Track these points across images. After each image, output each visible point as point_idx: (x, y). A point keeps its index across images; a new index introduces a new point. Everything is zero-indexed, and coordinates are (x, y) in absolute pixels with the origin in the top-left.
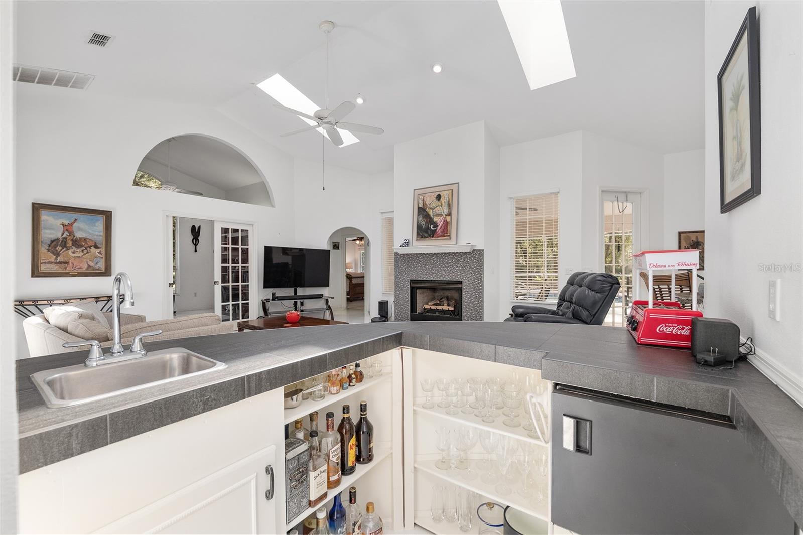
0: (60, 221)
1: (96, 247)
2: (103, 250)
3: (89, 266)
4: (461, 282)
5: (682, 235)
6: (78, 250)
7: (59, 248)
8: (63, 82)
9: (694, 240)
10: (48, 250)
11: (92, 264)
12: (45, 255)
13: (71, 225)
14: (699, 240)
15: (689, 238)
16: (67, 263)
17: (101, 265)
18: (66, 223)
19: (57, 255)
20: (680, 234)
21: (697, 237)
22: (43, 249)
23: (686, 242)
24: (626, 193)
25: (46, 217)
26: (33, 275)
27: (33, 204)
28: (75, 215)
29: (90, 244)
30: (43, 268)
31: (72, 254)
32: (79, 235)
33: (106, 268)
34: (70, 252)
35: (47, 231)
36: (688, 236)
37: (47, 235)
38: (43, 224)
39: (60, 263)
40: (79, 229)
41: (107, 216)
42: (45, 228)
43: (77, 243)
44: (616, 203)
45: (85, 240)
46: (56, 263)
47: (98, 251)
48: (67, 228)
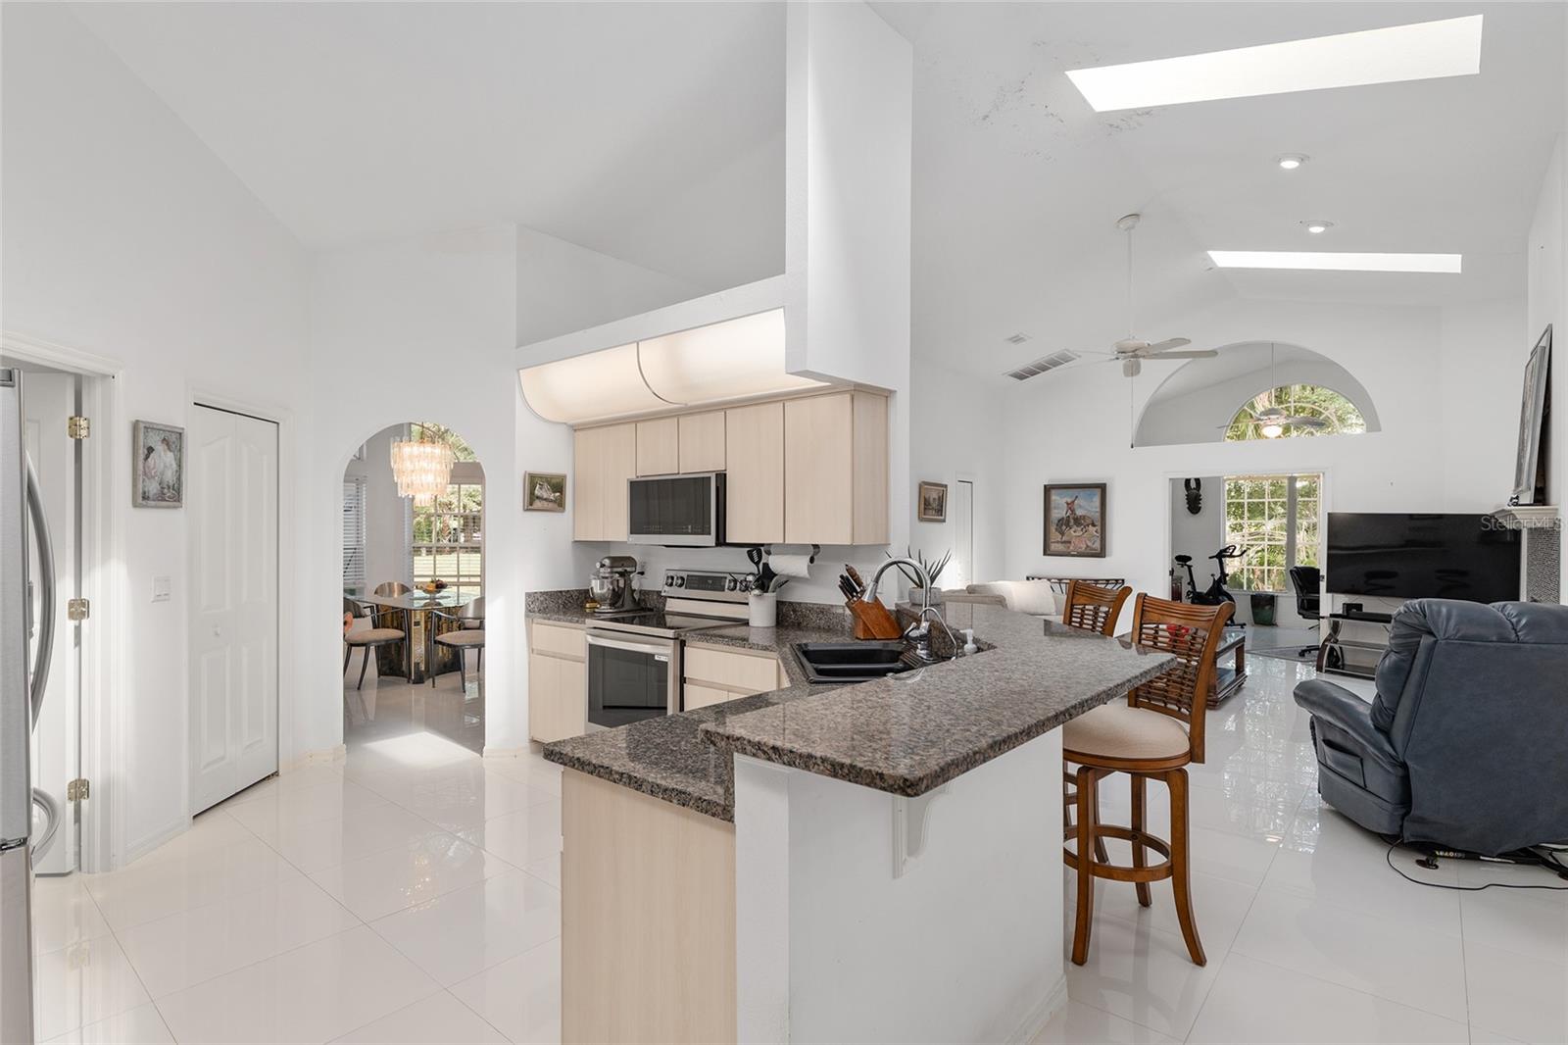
0: (1065, 500)
1: (1094, 525)
2: (1098, 528)
3: (1087, 546)
6: (1079, 529)
7: (1064, 527)
8: (1054, 363)
10: (1056, 530)
11: (1089, 544)
12: (1055, 536)
13: (1073, 502)
16: (1070, 542)
17: (1097, 545)
18: (1069, 501)
19: (1063, 534)
22: (1053, 529)
25: (1055, 497)
26: (1045, 554)
27: (1045, 486)
28: (1075, 492)
29: (1088, 521)
30: (1053, 547)
31: (1074, 532)
32: (1079, 512)
33: (1101, 549)
34: (1072, 531)
35: (1056, 511)
37: (1058, 513)
38: (1053, 505)
39: (1065, 542)
40: (1080, 506)
41: (1102, 488)
42: (1055, 508)
43: (1078, 521)
45: (1084, 517)
46: (1062, 543)
47: (1095, 529)
48: (1070, 506)
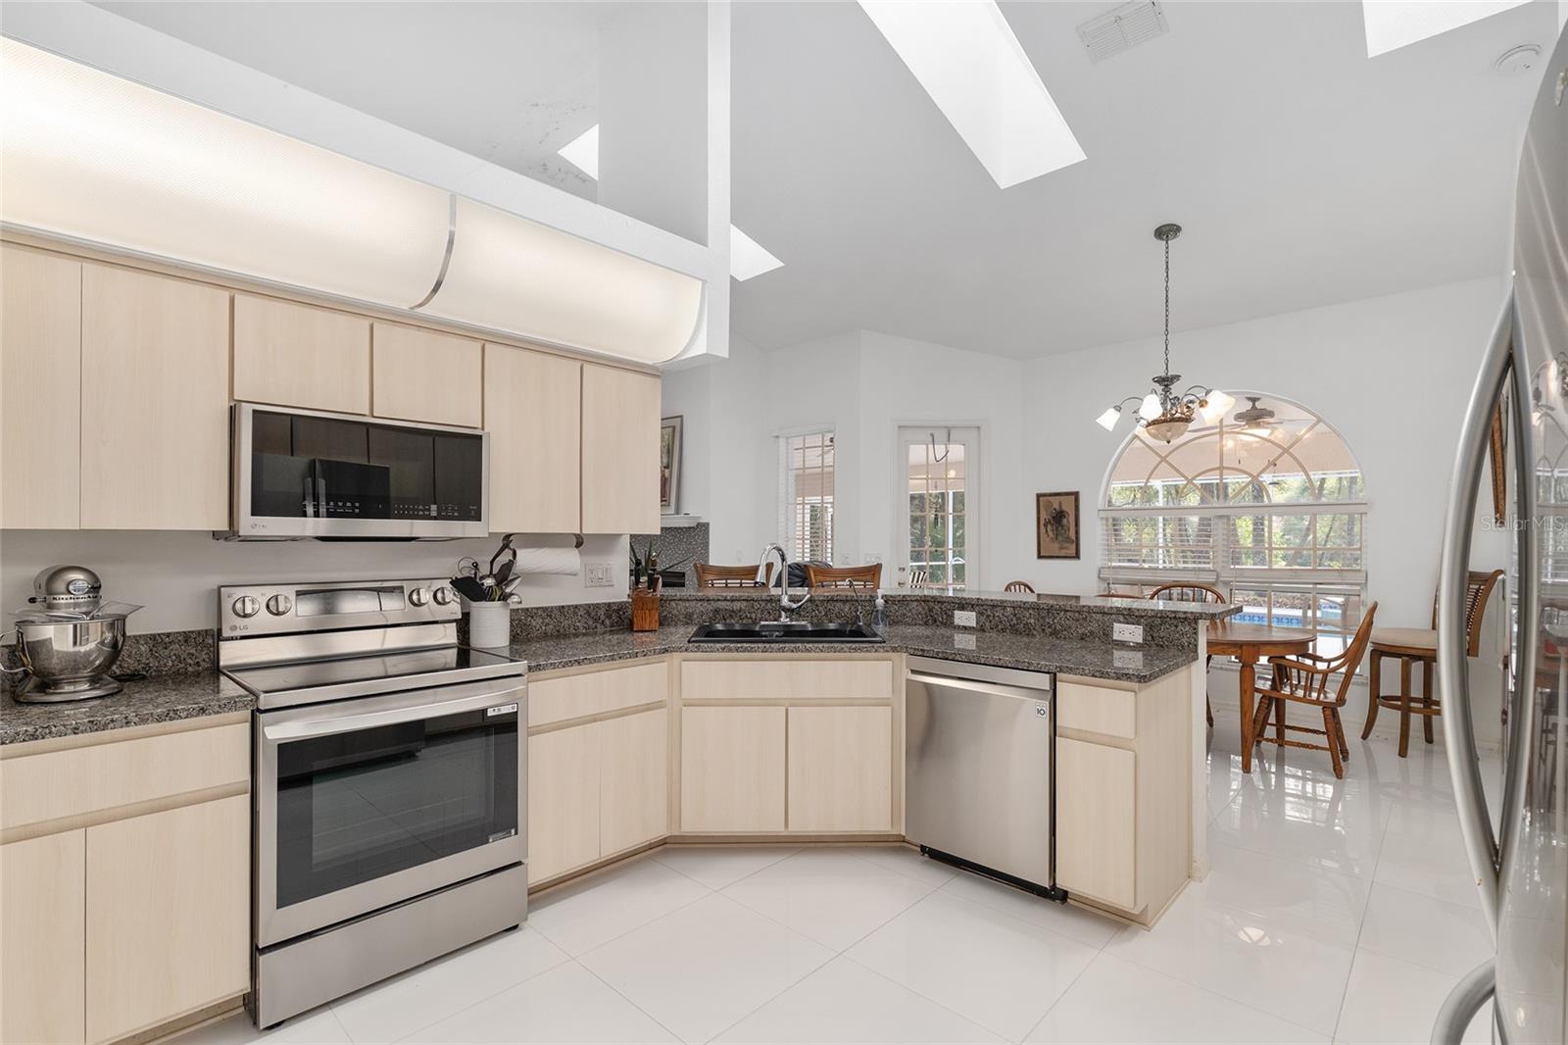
4: (683, 574)
5: (1041, 499)
9: (1056, 506)
14: (1064, 508)
15: (1050, 504)
20: (1039, 496)
21: (1060, 503)
23: (1046, 511)
24: (949, 430)
36: (1049, 502)
44: (931, 446)
